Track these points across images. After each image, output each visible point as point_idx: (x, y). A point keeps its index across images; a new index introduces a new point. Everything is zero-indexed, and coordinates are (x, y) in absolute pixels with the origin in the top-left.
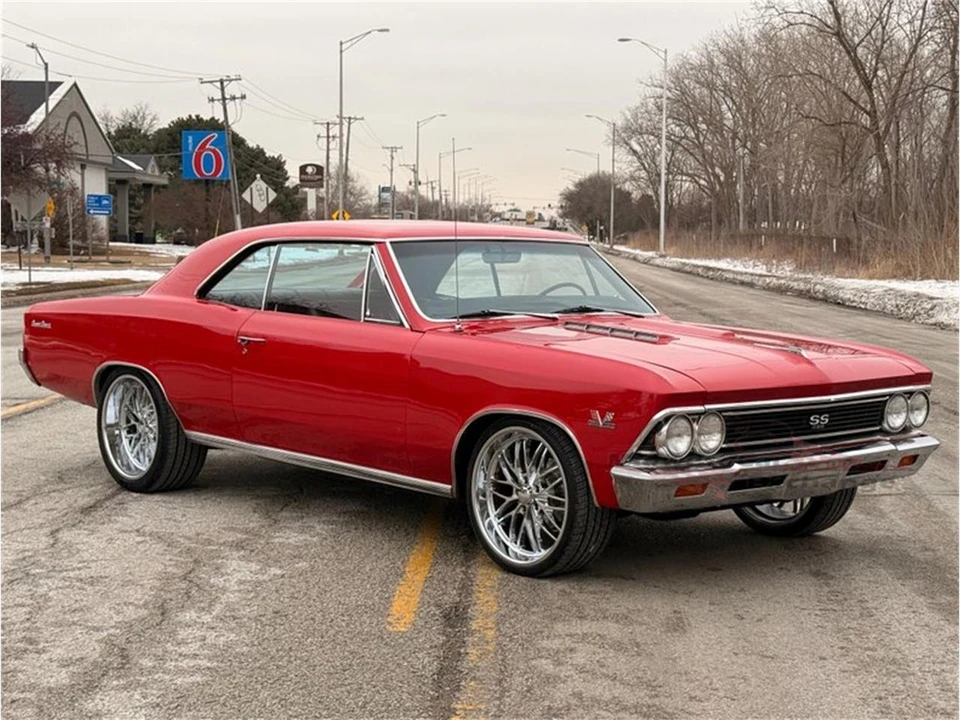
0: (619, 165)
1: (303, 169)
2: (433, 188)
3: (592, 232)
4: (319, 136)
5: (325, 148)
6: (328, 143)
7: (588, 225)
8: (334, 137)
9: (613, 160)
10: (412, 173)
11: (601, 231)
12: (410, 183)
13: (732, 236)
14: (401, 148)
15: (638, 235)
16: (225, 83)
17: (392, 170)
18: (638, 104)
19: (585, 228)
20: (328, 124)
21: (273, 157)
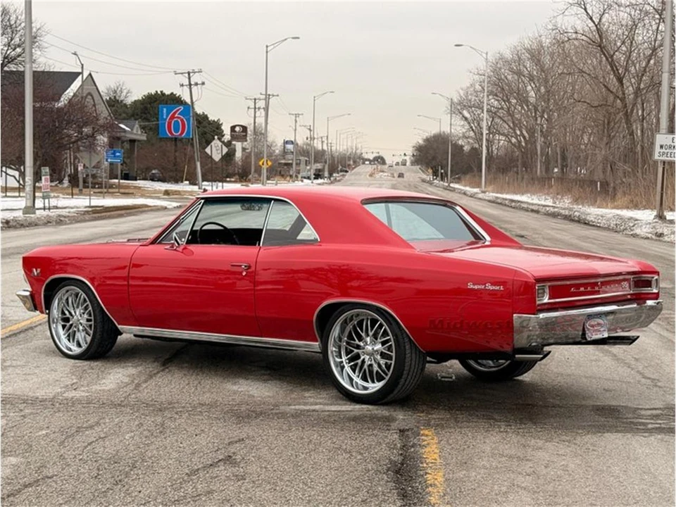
0: (456, 128)
1: (233, 128)
2: (322, 142)
3: (435, 173)
4: (249, 108)
5: (253, 115)
6: (255, 112)
7: (432, 169)
8: (259, 108)
9: (451, 125)
10: (308, 131)
11: (442, 173)
12: (307, 139)
13: (532, 179)
14: (302, 114)
15: (468, 177)
16: (191, 74)
17: (295, 130)
18: (469, 85)
19: (430, 171)
20: (255, 99)
21: (214, 121)
